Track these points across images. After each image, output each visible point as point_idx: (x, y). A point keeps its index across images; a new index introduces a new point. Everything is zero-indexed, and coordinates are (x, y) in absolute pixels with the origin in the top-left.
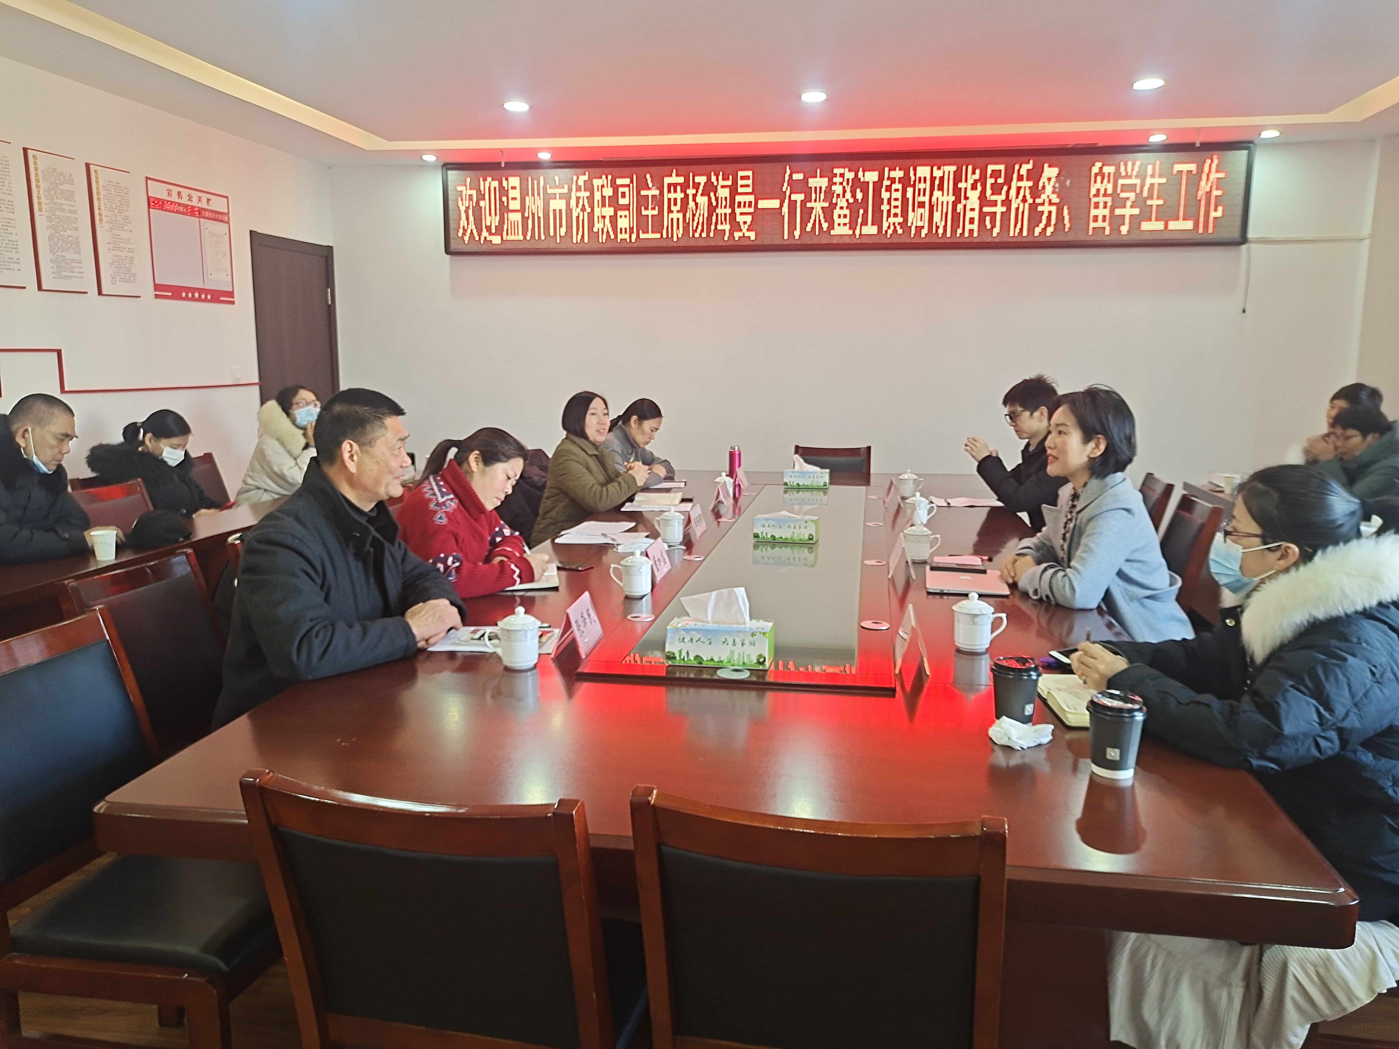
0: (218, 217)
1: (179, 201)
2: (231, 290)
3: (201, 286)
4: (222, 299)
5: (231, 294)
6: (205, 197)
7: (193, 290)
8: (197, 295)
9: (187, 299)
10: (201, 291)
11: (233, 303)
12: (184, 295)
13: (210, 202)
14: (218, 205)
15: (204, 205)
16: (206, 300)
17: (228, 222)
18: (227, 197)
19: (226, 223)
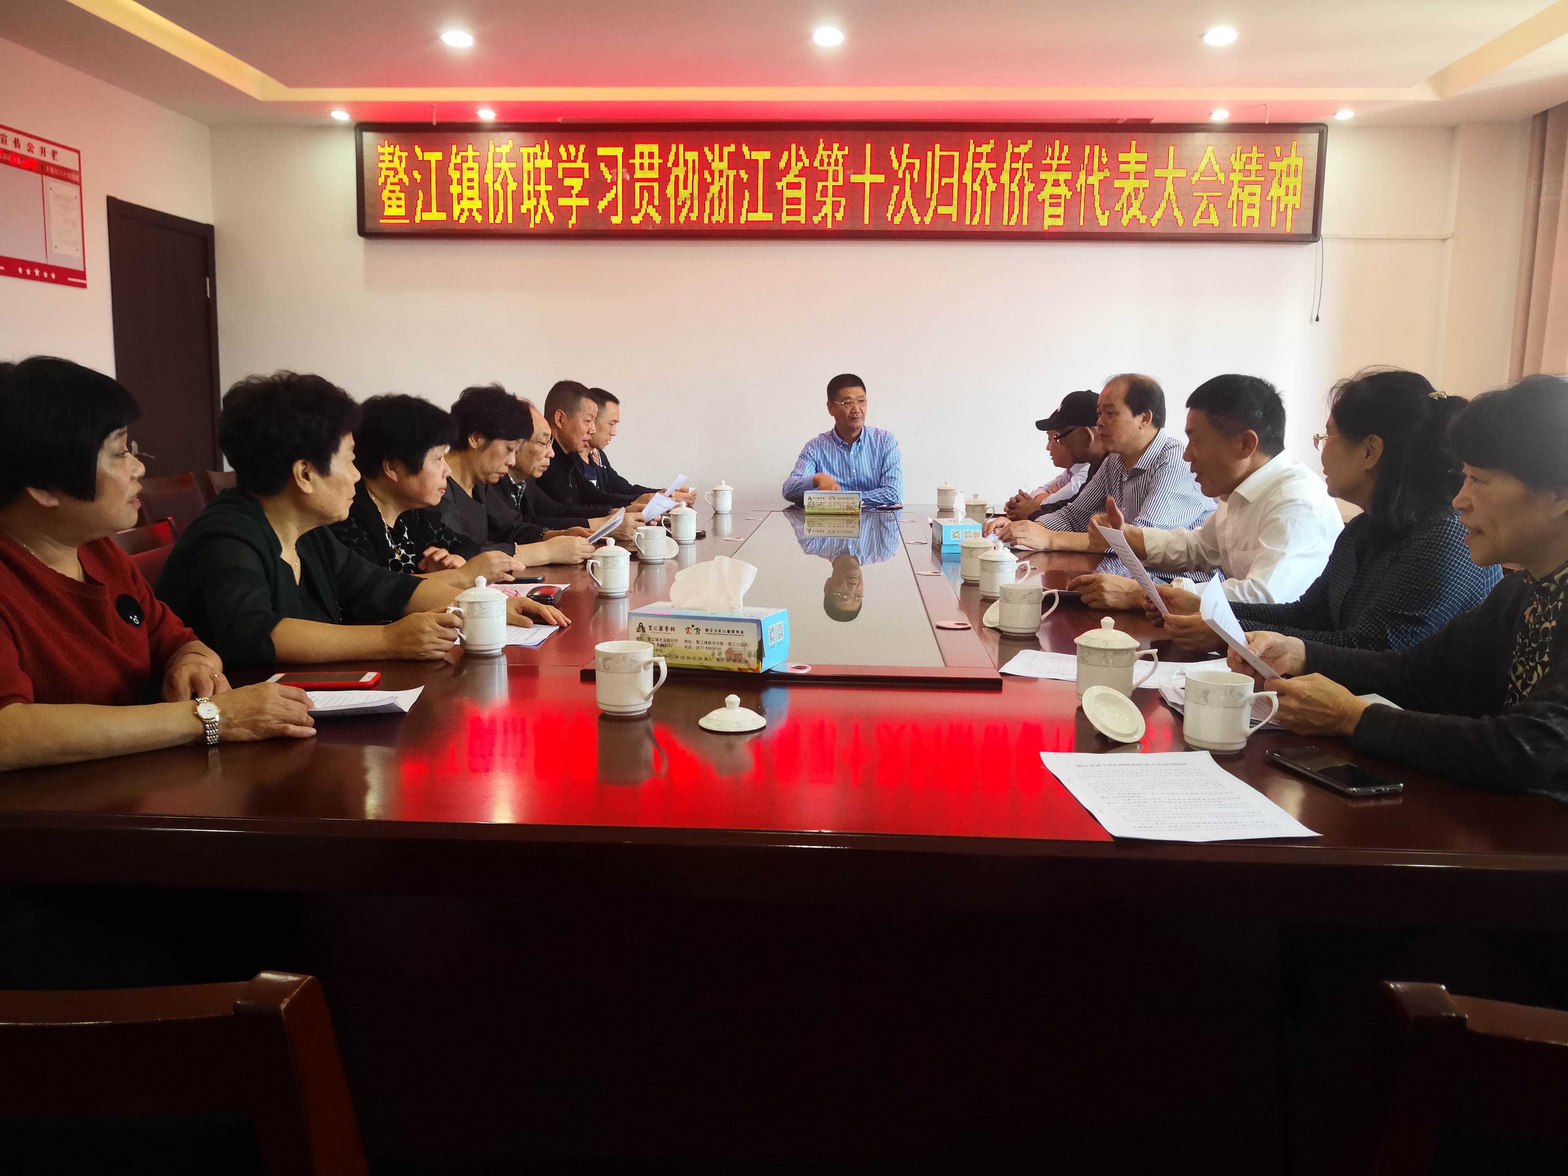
0: (64, 175)
1: (17, 150)
2: (82, 269)
3: (41, 260)
4: (70, 279)
5: (82, 275)
6: (49, 148)
7: (32, 265)
8: (37, 272)
9: (24, 276)
10: (43, 267)
11: (84, 286)
12: (20, 270)
13: (56, 155)
14: (66, 160)
15: (48, 159)
16: (49, 280)
17: (79, 184)
18: (78, 152)
19: (75, 183)
